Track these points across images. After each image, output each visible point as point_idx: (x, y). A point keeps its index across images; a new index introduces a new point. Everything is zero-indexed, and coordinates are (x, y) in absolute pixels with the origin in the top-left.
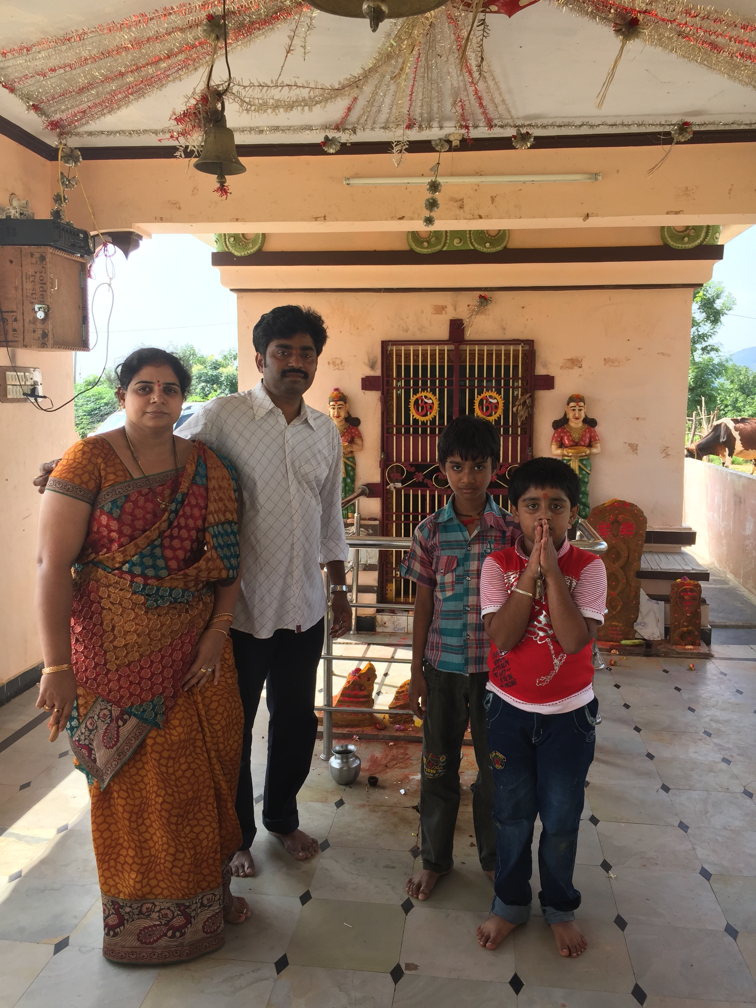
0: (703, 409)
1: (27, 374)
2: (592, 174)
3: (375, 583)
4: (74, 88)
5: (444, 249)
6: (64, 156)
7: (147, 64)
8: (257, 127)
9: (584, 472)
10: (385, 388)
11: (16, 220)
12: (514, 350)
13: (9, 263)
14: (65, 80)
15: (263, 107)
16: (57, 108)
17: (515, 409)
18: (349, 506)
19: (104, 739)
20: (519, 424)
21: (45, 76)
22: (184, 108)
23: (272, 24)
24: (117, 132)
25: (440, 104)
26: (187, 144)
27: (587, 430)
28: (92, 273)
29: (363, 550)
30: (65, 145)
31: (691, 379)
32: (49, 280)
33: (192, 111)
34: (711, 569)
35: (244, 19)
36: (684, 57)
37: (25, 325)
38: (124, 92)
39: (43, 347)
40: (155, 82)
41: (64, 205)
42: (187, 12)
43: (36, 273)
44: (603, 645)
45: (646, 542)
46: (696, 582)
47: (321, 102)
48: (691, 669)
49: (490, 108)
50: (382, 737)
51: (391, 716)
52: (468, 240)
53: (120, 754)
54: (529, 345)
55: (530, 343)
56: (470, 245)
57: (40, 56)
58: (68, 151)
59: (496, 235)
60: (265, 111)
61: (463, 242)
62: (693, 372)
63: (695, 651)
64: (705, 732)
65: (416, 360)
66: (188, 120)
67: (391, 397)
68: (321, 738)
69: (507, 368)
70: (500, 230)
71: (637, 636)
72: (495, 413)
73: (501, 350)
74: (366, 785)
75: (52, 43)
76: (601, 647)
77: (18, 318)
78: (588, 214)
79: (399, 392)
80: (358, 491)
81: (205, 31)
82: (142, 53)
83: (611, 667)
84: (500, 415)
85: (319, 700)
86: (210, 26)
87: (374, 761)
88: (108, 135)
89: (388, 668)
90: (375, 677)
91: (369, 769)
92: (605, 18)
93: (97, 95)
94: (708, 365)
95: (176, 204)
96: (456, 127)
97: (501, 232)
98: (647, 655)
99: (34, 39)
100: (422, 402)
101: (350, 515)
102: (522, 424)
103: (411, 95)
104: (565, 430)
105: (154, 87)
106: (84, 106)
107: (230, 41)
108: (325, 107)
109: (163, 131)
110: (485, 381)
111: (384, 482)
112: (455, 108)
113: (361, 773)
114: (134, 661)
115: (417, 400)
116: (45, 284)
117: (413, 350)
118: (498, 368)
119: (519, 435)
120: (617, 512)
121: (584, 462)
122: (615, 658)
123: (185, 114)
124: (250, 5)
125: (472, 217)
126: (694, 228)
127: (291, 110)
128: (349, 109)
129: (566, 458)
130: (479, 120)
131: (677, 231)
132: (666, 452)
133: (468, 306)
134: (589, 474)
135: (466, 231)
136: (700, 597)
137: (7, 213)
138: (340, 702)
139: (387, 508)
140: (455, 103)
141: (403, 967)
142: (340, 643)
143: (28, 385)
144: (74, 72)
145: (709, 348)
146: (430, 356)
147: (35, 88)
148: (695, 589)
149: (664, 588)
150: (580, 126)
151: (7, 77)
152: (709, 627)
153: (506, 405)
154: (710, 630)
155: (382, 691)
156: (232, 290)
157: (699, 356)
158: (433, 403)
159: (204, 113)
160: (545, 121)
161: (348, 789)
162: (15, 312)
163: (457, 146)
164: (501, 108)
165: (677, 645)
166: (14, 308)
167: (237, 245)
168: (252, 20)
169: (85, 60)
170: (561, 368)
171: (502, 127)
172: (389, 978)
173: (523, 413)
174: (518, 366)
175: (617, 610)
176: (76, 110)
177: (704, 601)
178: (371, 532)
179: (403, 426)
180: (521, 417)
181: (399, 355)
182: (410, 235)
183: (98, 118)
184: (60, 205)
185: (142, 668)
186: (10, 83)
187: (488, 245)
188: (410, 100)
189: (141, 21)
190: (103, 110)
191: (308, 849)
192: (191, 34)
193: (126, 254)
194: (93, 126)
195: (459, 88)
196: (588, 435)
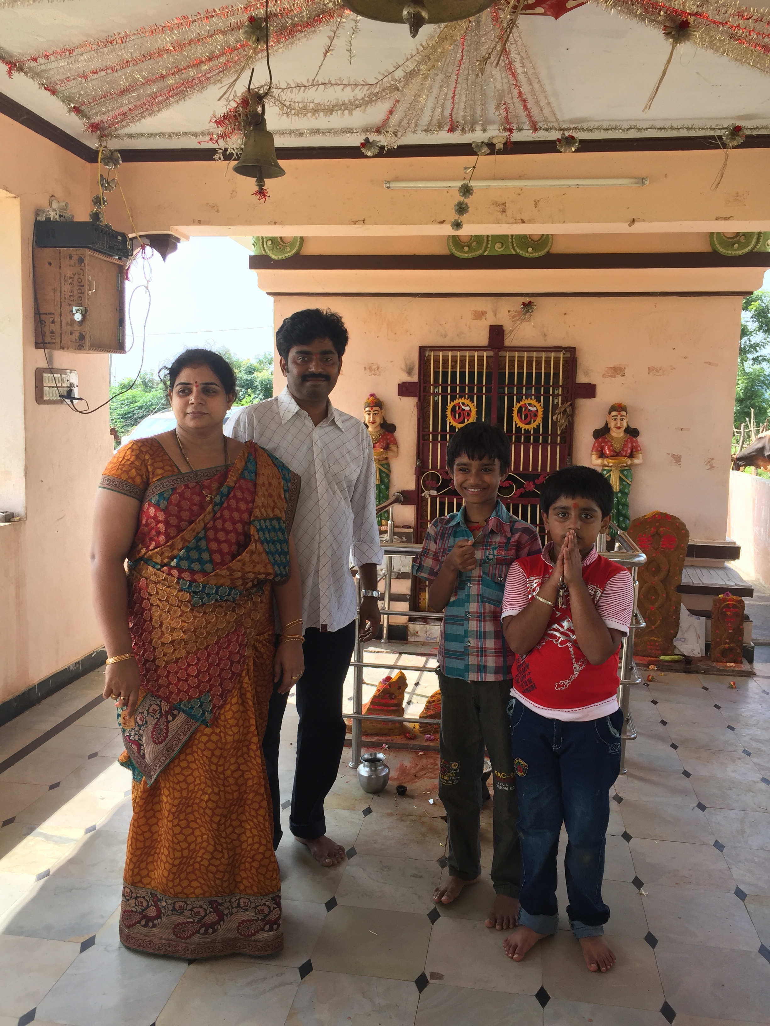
0: (752, 421)
1: (63, 376)
2: (639, 178)
3: (408, 592)
4: (115, 90)
5: (485, 254)
6: (104, 158)
7: (188, 67)
8: (297, 130)
9: (625, 483)
10: (422, 394)
11: (56, 222)
12: (554, 358)
13: (47, 265)
14: (107, 82)
15: (303, 111)
16: (98, 110)
17: (555, 418)
18: (382, 514)
19: (153, 734)
20: (559, 432)
21: (87, 78)
22: (225, 111)
23: (314, 26)
24: (156, 134)
25: (483, 107)
26: (227, 147)
27: (629, 440)
28: (129, 276)
29: (396, 558)
30: (105, 147)
31: (741, 390)
32: (87, 282)
33: (233, 114)
34: (756, 585)
35: (286, 21)
36: (736, 60)
37: (63, 327)
38: (165, 94)
39: (80, 349)
40: (196, 84)
41: (103, 207)
42: (229, 15)
43: (74, 275)
44: (641, 660)
45: (688, 556)
46: (739, 598)
47: (361, 106)
48: (732, 687)
49: (535, 112)
50: (411, 746)
51: (422, 725)
52: (510, 244)
53: (169, 749)
54: (571, 352)
55: (572, 350)
56: (512, 250)
57: (82, 59)
58: (108, 154)
59: (539, 240)
60: (305, 115)
61: (503, 248)
62: (743, 383)
63: (736, 669)
64: (745, 751)
65: (454, 367)
66: (228, 122)
67: (427, 403)
68: (349, 745)
69: (547, 375)
70: (543, 235)
71: (676, 652)
72: (534, 421)
73: (542, 357)
74: (394, 794)
75: (94, 46)
76: (638, 662)
77: (56, 320)
78: (634, 219)
79: (436, 399)
80: (392, 498)
81: (246, 32)
82: (183, 55)
83: (648, 683)
84: (539, 424)
85: (348, 707)
86: (252, 28)
87: (403, 771)
88: (148, 137)
89: (420, 677)
90: (406, 685)
91: (398, 778)
92: (654, 21)
93: (138, 97)
94: (759, 376)
95: (214, 207)
96: (499, 130)
97: (545, 236)
98: (687, 671)
99: (76, 41)
100: (459, 409)
101: (384, 522)
102: (562, 433)
103: (453, 97)
104: (606, 440)
105: (195, 89)
106: (125, 109)
107: (272, 43)
108: (365, 110)
109: (203, 134)
110: (524, 388)
111: (419, 490)
112: (499, 110)
113: (390, 782)
114: (182, 658)
115: (454, 407)
116: (83, 286)
117: (452, 356)
118: (538, 375)
119: (558, 444)
120: (658, 524)
121: (625, 473)
122: (652, 674)
123: (225, 117)
124: (293, 8)
125: (514, 221)
126: (745, 234)
127: (331, 114)
128: (391, 112)
129: (607, 468)
130: (524, 123)
131: (726, 237)
132: (710, 464)
133: (509, 311)
134: (630, 485)
135: (508, 235)
136: (743, 613)
137: (46, 215)
138: (370, 710)
139: (421, 515)
140: (498, 106)
141: (428, 977)
142: (371, 652)
143: (64, 387)
144: (115, 74)
145: (760, 358)
146: (469, 362)
147: (76, 91)
148: (738, 605)
149: (706, 603)
150: (628, 129)
151: (49, 80)
152: (752, 644)
153: (546, 413)
154: (753, 647)
155: (413, 700)
156: (268, 294)
157: (749, 366)
158: (470, 410)
159: (244, 116)
160: (591, 125)
161: (375, 797)
162: (53, 314)
163: (501, 149)
164: (546, 111)
165: (718, 662)
166: (53, 311)
167: (275, 249)
168: (294, 22)
169: (127, 62)
170: (604, 376)
171: (547, 130)
172: (414, 987)
173: (563, 422)
174: (559, 373)
175: (657, 625)
176: (117, 112)
177: (747, 618)
178: (404, 539)
179: (439, 433)
180: (561, 426)
181: (436, 361)
182: (451, 239)
183: (139, 120)
184: (99, 207)
185: (189, 665)
186: (52, 85)
187: (530, 250)
188: (453, 103)
189: (184, 23)
190: (143, 112)
191: (335, 856)
192: (232, 36)
193: (164, 256)
194: (134, 128)
195: (503, 90)
196: (630, 445)
